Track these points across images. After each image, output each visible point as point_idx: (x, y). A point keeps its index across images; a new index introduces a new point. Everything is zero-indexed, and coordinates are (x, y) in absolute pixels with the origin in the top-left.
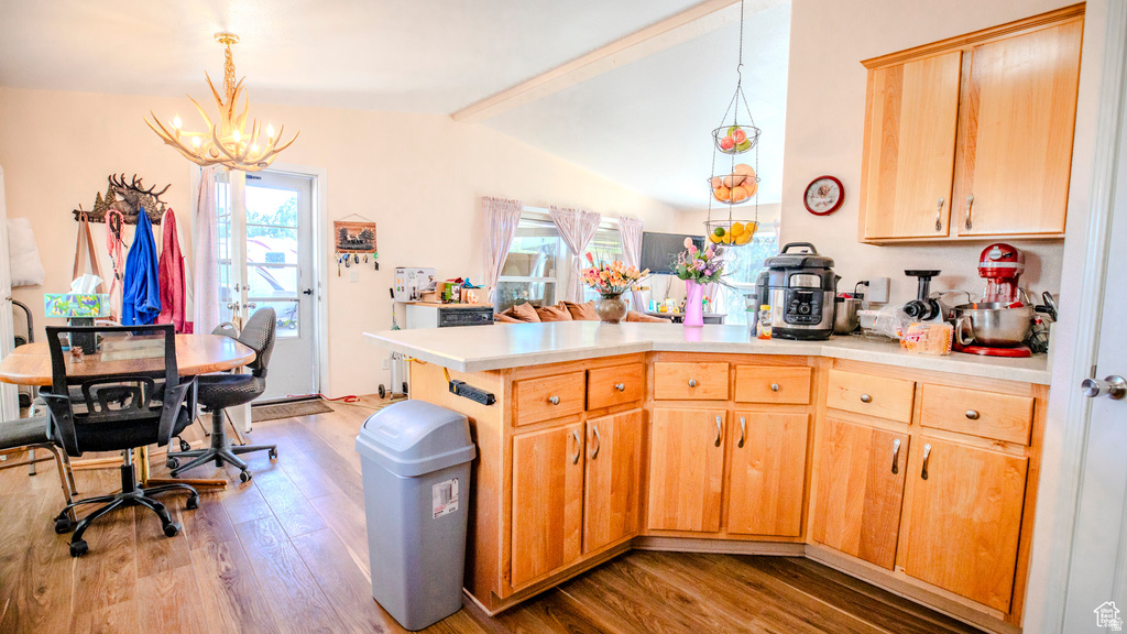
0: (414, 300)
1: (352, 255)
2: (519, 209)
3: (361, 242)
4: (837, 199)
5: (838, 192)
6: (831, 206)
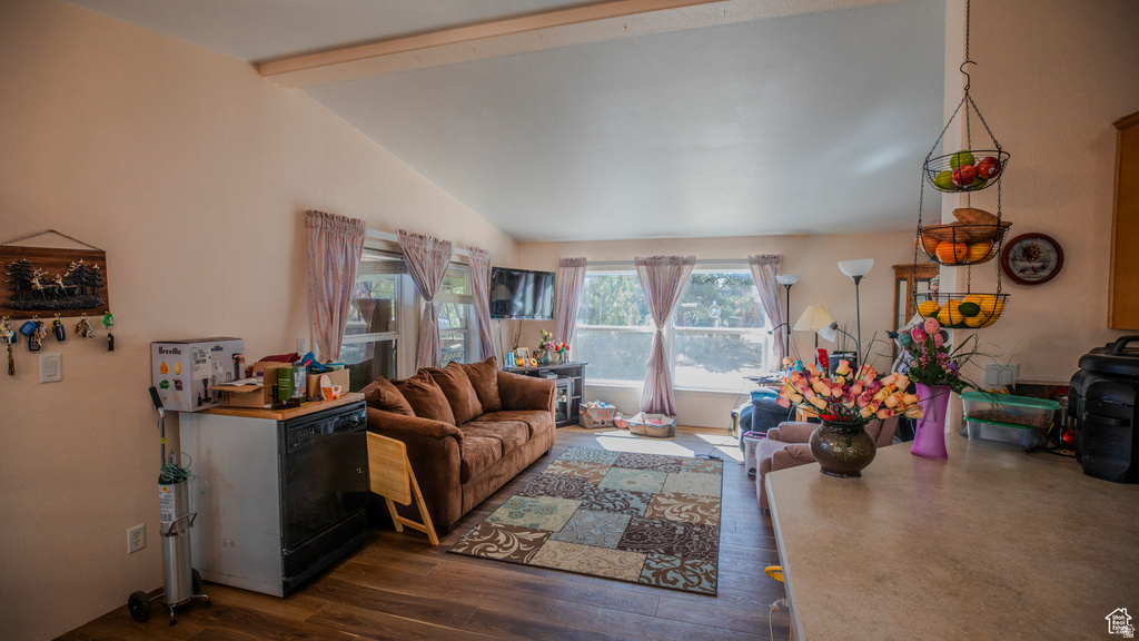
0: (205, 406)
1: (47, 323)
2: (362, 233)
3: (71, 293)
4: (1052, 265)
5: (1053, 257)
6: (1045, 273)
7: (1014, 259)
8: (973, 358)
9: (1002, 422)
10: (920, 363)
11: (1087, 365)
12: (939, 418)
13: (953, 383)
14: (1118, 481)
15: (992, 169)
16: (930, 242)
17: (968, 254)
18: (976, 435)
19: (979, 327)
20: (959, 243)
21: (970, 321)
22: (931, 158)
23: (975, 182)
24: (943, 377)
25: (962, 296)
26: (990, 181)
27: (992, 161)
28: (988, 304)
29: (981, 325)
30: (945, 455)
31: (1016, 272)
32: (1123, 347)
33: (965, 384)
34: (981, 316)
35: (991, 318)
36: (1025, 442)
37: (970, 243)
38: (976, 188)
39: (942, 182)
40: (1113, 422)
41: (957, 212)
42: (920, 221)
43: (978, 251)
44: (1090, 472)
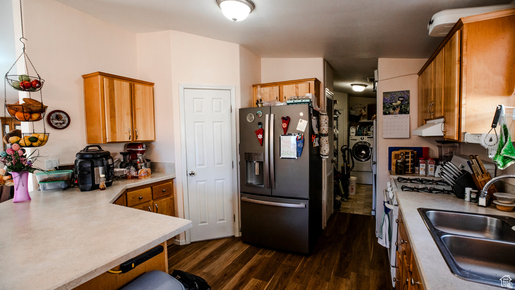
4: (67, 122)
5: (67, 119)
6: (65, 125)
7: (53, 119)
8: (38, 158)
9: (53, 181)
10: (12, 163)
11: (78, 156)
12: (25, 184)
13: (29, 169)
14: (89, 191)
15: (37, 85)
16: (12, 111)
17: (31, 117)
18: (44, 189)
19: (39, 146)
20: (26, 113)
21: (34, 144)
22: (9, 74)
23: (31, 89)
24: (24, 168)
25: (30, 134)
26: (38, 89)
27: (37, 81)
28: (41, 137)
29: (40, 145)
30: (30, 199)
31: (54, 124)
32: (87, 149)
33: (35, 169)
34: (39, 142)
35: (43, 143)
36: (63, 187)
37: (31, 112)
38: (32, 91)
39: (15, 86)
40: (86, 173)
41: (24, 100)
42: (6, 101)
43: (35, 116)
44: (83, 190)
